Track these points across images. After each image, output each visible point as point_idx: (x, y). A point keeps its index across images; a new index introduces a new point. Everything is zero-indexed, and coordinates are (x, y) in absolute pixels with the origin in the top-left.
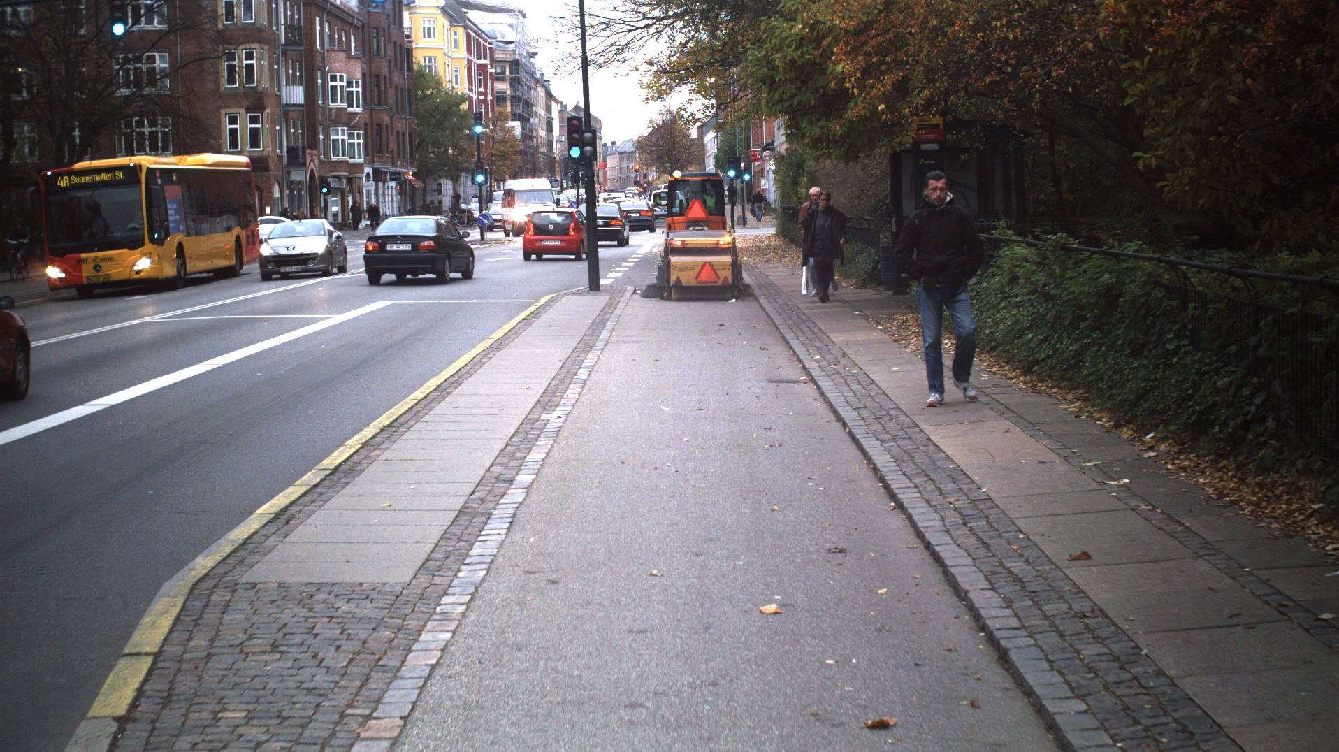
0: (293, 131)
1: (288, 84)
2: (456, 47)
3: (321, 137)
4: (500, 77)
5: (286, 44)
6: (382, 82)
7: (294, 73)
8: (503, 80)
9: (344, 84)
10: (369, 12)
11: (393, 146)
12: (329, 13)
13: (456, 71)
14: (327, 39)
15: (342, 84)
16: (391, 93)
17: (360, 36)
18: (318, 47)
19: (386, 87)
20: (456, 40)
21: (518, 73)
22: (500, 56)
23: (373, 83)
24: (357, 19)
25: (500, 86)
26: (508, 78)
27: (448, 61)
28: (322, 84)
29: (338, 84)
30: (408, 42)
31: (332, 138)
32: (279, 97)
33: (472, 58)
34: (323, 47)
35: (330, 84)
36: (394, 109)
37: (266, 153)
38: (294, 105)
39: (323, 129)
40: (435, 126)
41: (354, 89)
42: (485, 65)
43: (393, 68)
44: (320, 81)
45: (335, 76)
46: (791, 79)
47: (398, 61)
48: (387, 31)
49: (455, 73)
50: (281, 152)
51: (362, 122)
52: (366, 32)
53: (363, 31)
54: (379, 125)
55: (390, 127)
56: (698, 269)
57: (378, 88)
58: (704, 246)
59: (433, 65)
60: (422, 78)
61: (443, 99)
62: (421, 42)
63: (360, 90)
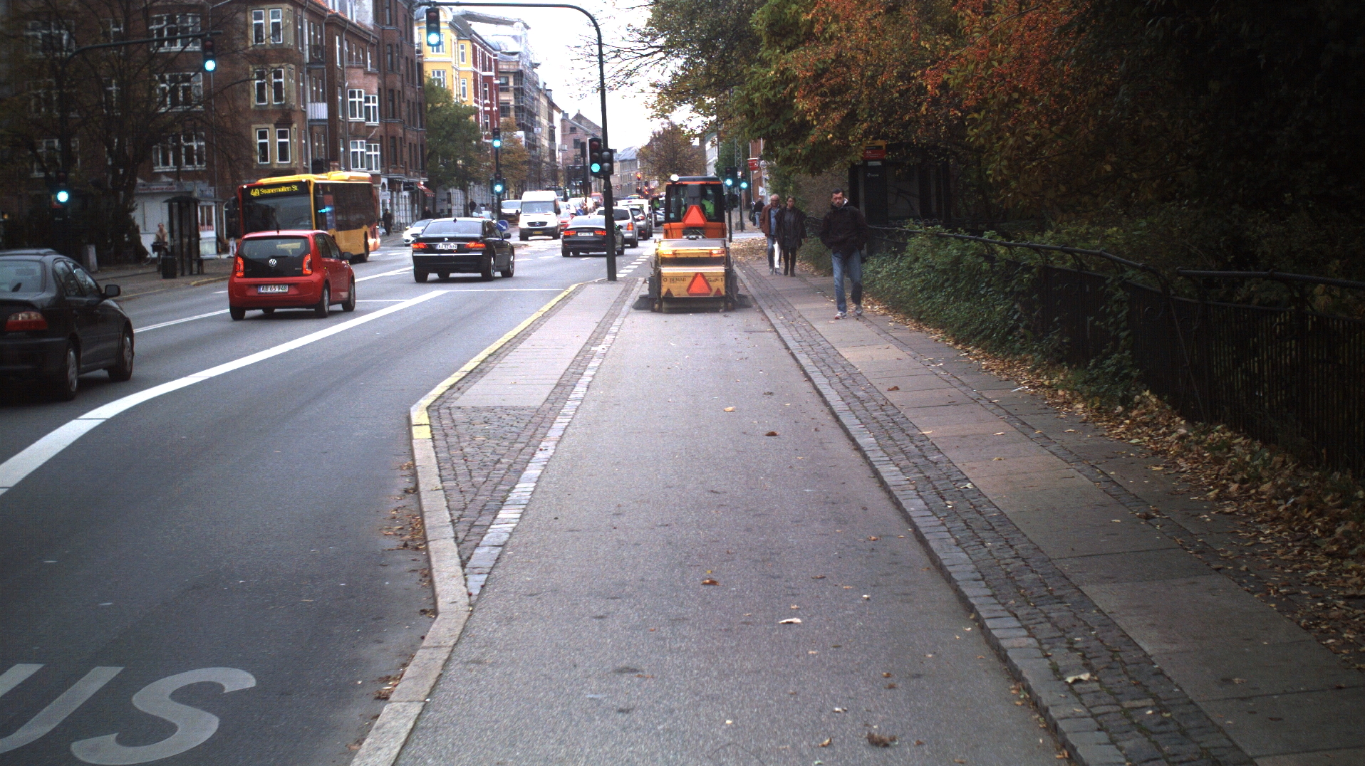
0: (317, 144)
1: (312, 101)
2: (463, 60)
3: (342, 149)
4: (504, 88)
5: (310, 63)
6: (396, 97)
7: (318, 89)
8: (507, 90)
9: (363, 100)
10: (383, 30)
11: (406, 157)
12: (349, 32)
13: (464, 84)
14: (346, 57)
15: (360, 100)
16: (404, 106)
17: (376, 53)
18: (338, 64)
19: (399, 102)
20: (463, 54)
21: (522, 84)
22: (503, 67)
23: (388, 96)
24: (373, 37)
25: (504, 97)
26: (511, 89)
27: (455, 73)
28: (342, 100)
29: (357, 99)
30: (419, 57)
31: (352, 150)
32: (305, 113)
33: (478, 70)
34: (342, 64)
35: (350, 100)
36: (406, 122)
37: (293, 166)
38: (318, 120)
39: (344, 141)
40: (445, 137)
41: (371, 105)
42: (490, 77)
43: (406, 82)
44: (340, 98)
45: (353, 94)
46: (767, 113)
47: (410, 76)
48: (399, 47)
49: (462, 86)
50: (307, 164)
51: (378, 134)
52: (381, 49)
53: (378, 46)
54: (393, 138)
55: (403, 139)
56: (689, 281)
57: (393, 102)
58: (697, 256)
59: (441, 77)
60: (433, 92)
61: (453, 112)
62: (430, 56)
63: (377, 104)
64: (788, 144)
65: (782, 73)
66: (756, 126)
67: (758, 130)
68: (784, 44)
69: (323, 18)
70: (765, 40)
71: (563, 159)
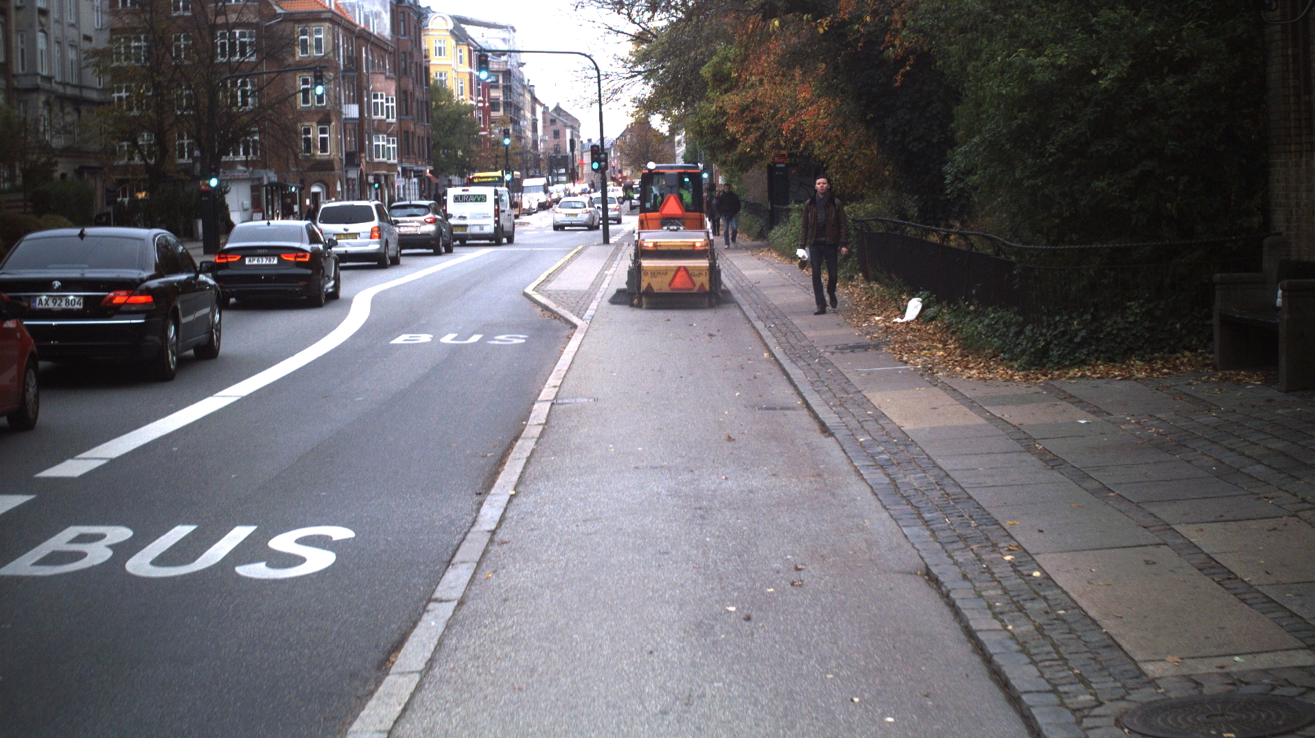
0: (349, 139)
1: (345, 103)
2: (461, 62)
3: (367, 143)
4: (494, 86)
5: (344, 71)
6: (409, 97)
7: (349, 93)
8: (497, 87)
9: (384, 101)
10: (398, 39)
11: (416, 148)
12: (373, 43)
13: (462, 83)
14: (370, 65)
16: (414, 104)
17: (392, 59)
18: (365, 71)
19: (411, 101)
20: (461, 57)
21: (510, 82)
22: (494, 66)
23: (403, 97)
24: (391, 47)
25: (495, 94)
26: (501, 86)
27: (454, 75)
28: (367, 101)
29: (379, 101)
30: (426, 61)
31: (375, 143)
32: (341, 113)
33: (473, 71)
34: (367, 72)
35: (374, 101)
36: (416, 119)
37: (332, 157)
38: (351, 119)
39: (369, 136)
40: (447, 131)
41: (390, 104)
43: (416, 85)
45: (377, 94)
46: (711, 133)
47: (419, 78)
48: (411, 54)
49: (460, 85)
50: (342, 155)
51: (396, 130)
52: (397, 57)
53: (394, 56)
54: (407, 132)
55: (414, 133)
56: (671, 274)
57: (407, 101)
58: (679, 248)
59: (443, 78)
60: (437, 91)
61: (454, 109)
62: (434, 60)
63: (394, 104)
64: (724, 152)
68: (722, 88)
69: (353, 32)
70: (710, 85)
71: (545, 148)
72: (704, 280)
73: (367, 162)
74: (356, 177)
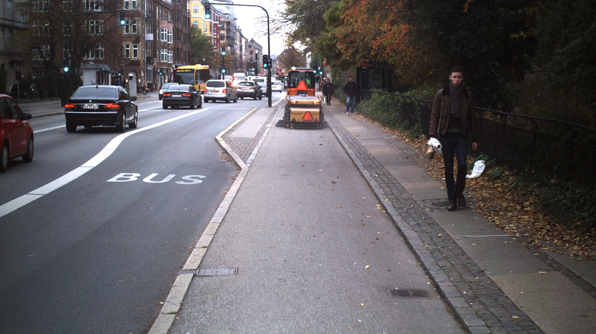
0: (148, 51)
1: (147, 33)
3: (158, 53)
4: (222, 29)
5: (147, 18)
6: (179, 32)
7: (149, 28)
9: (167, 33)
10: (175, 4)
11: (182, 57)
12: (162, 5)
14: (160, 15)
16: (182, 35)
17: (172, 14)
18: (157, 18)
19: (181, 34)
21: (229, 27)
22: (222, 19)
23: (177, 32)
24: (171, 7)
25: (222, 32)
26: (225, 29)
27: (203, 22)
28: (158, 32)
29: (164, 32)
30: (189, 15)
31: (162, 53)
32: (144, 38)
33: (212, 21)
34: (159, 19)
35: (161, 32)
36: (183, 42)
37: (139, 59)
38: (150, 41)
39: (159, 50)
40: (198, 49)
41: (170, 35)
42: (217, 24)
43: (183, 26)
45: (163, 30)
46: (327, 49)
47: (185, 23)
48: (181, 11)
49: (205, 27)
50: (144, 59)
51: (172, 47)
52: (174, 12)
53: (173, 12)
54: (178, 49)
55: (181, 49)
56: (303, 115)
57: (178, 33)
58: (306, 104)
59: (197, 24)
60: (194, 30)
61: (201, 38)
62: (193, 15)
63: (172, 35)
64: (334, 60)
65: (333, 35)
66: (324, 53)
67: (324, 54)
68: (334, 25)
70: (328, 23)
71: (246, 59)
72: (317, 117)
73: (157, 62)
74: (151, 69)
